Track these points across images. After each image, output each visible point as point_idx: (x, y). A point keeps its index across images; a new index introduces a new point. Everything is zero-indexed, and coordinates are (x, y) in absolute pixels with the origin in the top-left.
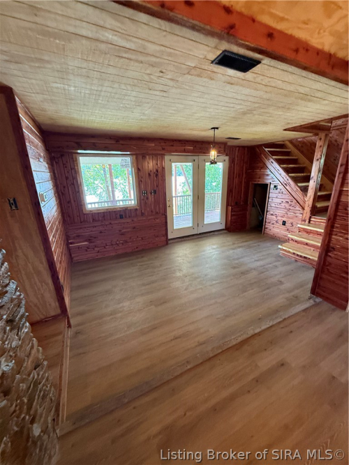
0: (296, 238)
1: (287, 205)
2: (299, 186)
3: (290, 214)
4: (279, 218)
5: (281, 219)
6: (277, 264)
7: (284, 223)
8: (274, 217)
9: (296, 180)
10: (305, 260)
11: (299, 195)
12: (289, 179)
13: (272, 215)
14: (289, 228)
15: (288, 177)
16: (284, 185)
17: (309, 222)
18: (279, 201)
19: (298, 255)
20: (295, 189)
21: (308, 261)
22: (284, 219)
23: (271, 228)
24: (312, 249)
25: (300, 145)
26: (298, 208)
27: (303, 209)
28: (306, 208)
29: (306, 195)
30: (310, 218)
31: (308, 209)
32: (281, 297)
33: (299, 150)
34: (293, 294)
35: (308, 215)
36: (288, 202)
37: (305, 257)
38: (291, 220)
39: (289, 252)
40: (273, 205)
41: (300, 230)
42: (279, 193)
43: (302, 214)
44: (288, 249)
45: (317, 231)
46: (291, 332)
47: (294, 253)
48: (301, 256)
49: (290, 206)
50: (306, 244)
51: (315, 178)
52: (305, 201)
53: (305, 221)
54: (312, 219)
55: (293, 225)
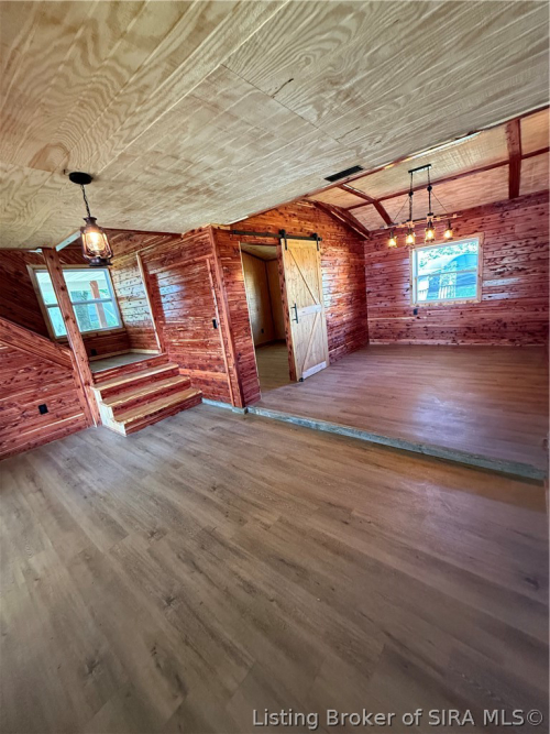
0: (121, 402)
1: (32, 376)
3: (48, 387)
4: (26, 406)
5: (31, 407)
7: (43, 409)
8: (12, 409)
12: (13, 327)
14: (59, 411)
15: (5, 323)
16: (6, 339)
17: (96, 382)
19: (151, 415)
20: (37, 343)
22: (40, 402)
26: (59, 371)
27: (70, 368)
28: (79, 365)
30: (93, 375)
35: (88, 372)
37: (160, 411)
38: (56, 397)
39: (138, 420)
44: (136, 417)
47: (146, 417)
48: (155, 413)
49: (39, 373)
50: (137, 401)
51: (72, 316)
52: (66, 357)
53: (88, 384)
54: (97, 377)
55: (64, 404)
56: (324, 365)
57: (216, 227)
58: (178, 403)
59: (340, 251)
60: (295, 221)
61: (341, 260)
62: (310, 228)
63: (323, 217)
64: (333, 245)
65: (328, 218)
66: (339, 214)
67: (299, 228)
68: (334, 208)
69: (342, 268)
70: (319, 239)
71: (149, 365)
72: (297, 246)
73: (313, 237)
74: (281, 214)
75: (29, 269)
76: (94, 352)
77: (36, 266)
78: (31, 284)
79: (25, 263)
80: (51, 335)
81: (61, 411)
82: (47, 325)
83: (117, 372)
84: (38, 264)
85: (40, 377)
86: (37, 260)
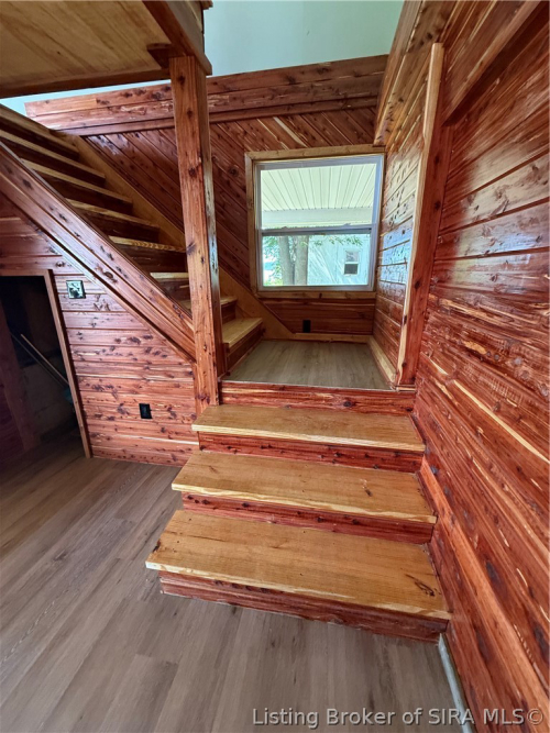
0: (202, 491)
1: (136, 351)
2: (156, 283)
3: (156, 379)
4: (124, 396)
5: (133, 401)
7: (145, 411)
8: (109, 396)
10: (266, 597)
11: (163, 311)
12: (115, 255)
13: (98, 388)
14: (164, 422)
15: (108, 249)
16: (107, 279)
17: (220, 401)
18: (107, 338)
19: (236, 586)
20: (147, 293)
22: (143, 398)
23: (109, 432)
24: (269, 518)
25: (127, 164)
26: (174, 357)
27: (191, 358)
28: (199, 357)
29: (189, 313)
30: (220, 386)
31: (205, 359)
33: (128, 178)
35: (212, 377)
36: (134, 340)
37: (264, 589)
38: (164, 400)
39: (196, 579)
40: (90, 355)
41: (205, 441)
42: (97, 309)
43: (190, 374)
44: (189, 571)
48: (249, 588)
49: (147, 352)
50: (246, 506)
51: (200, 246)
52: (189, 334)
53: (206, 398)
54: (225, 391)
55: (174, 415)
58: (335, 603)
71: (351, 404)
75: (248, 161)
76: (307, 327)
77: (257, 155)
78: (244, 189)
79: (244, 149)
80: (253, 283)
81: (170, 425)
82: (252, 265)
83: (270, 396)
84: (262, 149)
85: (146, 357)
86: (263, 142)
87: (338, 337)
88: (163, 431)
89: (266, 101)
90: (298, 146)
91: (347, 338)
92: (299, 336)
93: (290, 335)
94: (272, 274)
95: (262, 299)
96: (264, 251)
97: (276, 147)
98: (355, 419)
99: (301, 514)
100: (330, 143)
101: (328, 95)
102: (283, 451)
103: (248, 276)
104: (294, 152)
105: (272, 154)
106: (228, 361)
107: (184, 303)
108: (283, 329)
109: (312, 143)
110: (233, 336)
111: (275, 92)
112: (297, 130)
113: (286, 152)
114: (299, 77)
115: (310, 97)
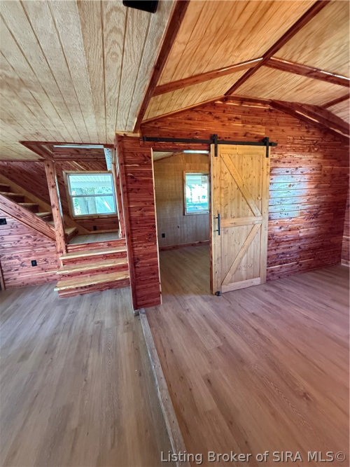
0: (67, 271)
1: (30, 241)
2: (38, 216)
3: (39, 250)
4: (24, 259)
5: (28, 260)
6: (70, 309)
7: (34, 263)
8: (16, 260)
9: (34, 209)
10: (91, 288)
12: (22, 209)
13: (10, 258)
14: (44, 266)
15: (18, 207)
16: (17, 217)
17: (67, 252)
18: (16, 238)
19: (82, 288)
20: (35, 221)
21: (94, 287)
22: (33, 258)
23: (15, 276)
24: (88, 275)
26: (47, 240)
27: (54, 240)
28: (57, 239)
29: (53, 225)
30: (66, 247)
31: (60, 239)
32: (119, 333)
34: (121, 323)
35: (63, 245)
36: (29, 237)
37: (90, 286)
38: (43, 257)
39: (70, 290)
40: (7, 245)
41: (65, 262)
42: (12, 228)
43: (54, 245)
44: (68, 287)
45: (82, 257)
46: (172, 351)
47: (77, 288)
48: (85, 287)
49: (35, 240)
50: (81, 273)
51: (56, 205)
52: (53, 232)
53: (62, 252)
54: (69, 248)
55: (47, 262)
56: (257, 281)
57: (122, 134)
58: (107, 283)
59: (306, 157)
60: (238, 124)
61: (306, 168)
62: (262, 132)
63: (283, 118)
64: (295, 150)
65: (291, 119)
66: (309, 113)
67: (241, 133)
68: (300, 107)
69: (307, 177)
70: (271, 144)
71: (109, 245)
72: (234, 152)
73: (264, 142)
74: (217, 118)
75: (64, 173)
76: (95, 229)
77: (68, 172)
78: (63, 182)
79: (62, 170)
80: (70, 214)
81: (45, 266)
82: (69, 208)
83: (84, 247)
84: (69, 170)
85: (35, 242)
86: (69, 168)
87: (108, 231)
88: (42, 269)
89: (69, 156)
90: (83, 170)
91: (111, 231)
92: (92, 232)
93: (89, 232)
94: (78, 211)
95: (75, 220)
96: (74, 205)
97: (75, 170)
98: (110, 248)
99: (97, 271)
100: (94, 170)
101: (91, 157)
102: (91, 259)
103: (68, 212)
104: (82, 172)
105: (74, 172)
106: (68, 239)
107: (51, 223)
108: (86, 230)
109: (88, 169)
110: (69, 232)
111: (72, 154)
112: (82, 165)
113: (79, 171)
114: (80, 151)
115: (85, 157)
